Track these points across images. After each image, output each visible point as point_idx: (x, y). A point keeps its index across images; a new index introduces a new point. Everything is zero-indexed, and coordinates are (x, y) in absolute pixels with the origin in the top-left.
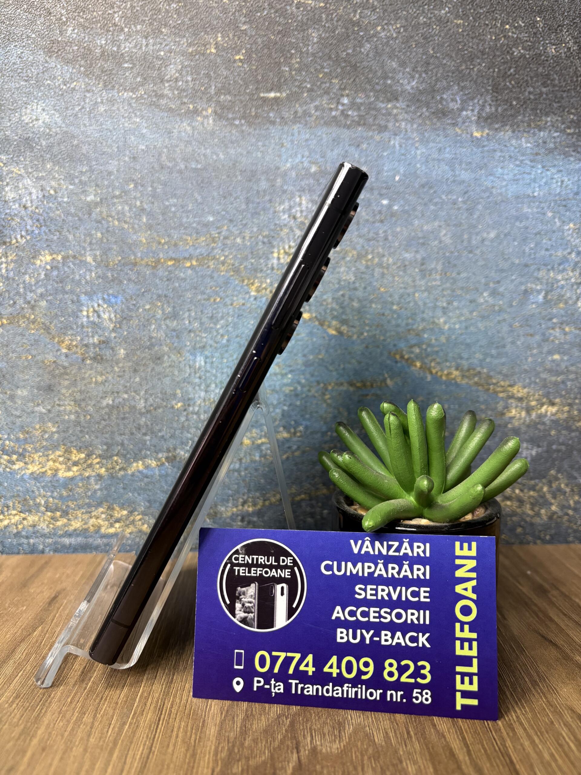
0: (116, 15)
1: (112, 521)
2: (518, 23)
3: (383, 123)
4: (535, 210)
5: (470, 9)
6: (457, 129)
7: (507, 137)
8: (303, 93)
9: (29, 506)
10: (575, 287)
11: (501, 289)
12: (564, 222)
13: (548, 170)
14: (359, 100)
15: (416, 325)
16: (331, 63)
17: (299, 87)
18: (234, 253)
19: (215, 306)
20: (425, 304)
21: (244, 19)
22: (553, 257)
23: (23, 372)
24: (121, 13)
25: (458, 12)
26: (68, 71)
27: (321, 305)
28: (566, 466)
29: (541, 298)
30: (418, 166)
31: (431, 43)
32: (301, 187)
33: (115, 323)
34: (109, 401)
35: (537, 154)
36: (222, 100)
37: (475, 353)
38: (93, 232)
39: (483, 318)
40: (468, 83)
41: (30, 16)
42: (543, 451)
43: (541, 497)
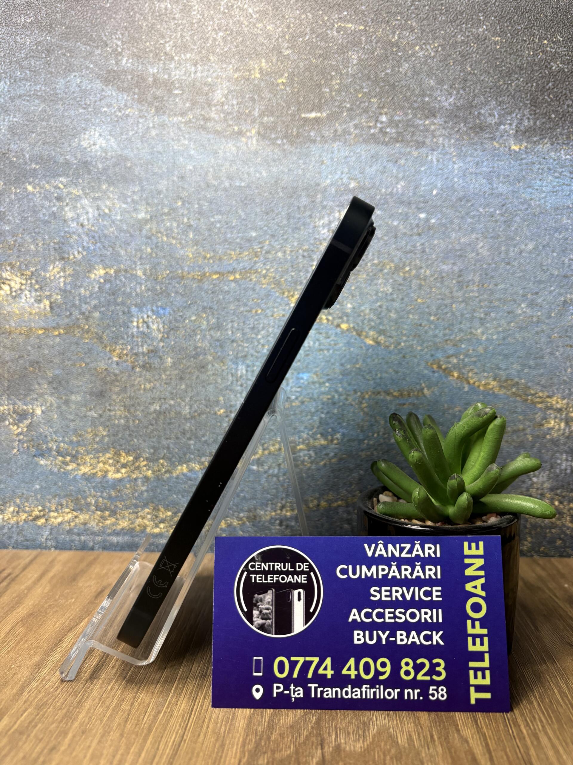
0: (167, 45)
1: (157, 521)
2: (556, 37)
3: (420, 139)
5: (508, 26)
6: (495, 143)
7: (546, 150)
8: (342, 112)
9: (81, 505)
11: (539, 301)
14: (397, 118)
15: (454, 336)
16: (370, 83)
17: (339, 107)
18: (275, 267)
19: (257, 317)
20: (462, 315)
21: (286, 45)
23: (77, 379)
24: (172, 42)
25: (496, 29)
26: (123, 98)
27: (359, 316)
30: (456, 180)
31: (468, 61)
32: (340, 203)
33: (163, 333)
34: (156, 407)
36: (265, 122)
37: (512, 364)
38: (143, 247)
39: (521, 328)
40: (506, 98)
41: (88, 48)
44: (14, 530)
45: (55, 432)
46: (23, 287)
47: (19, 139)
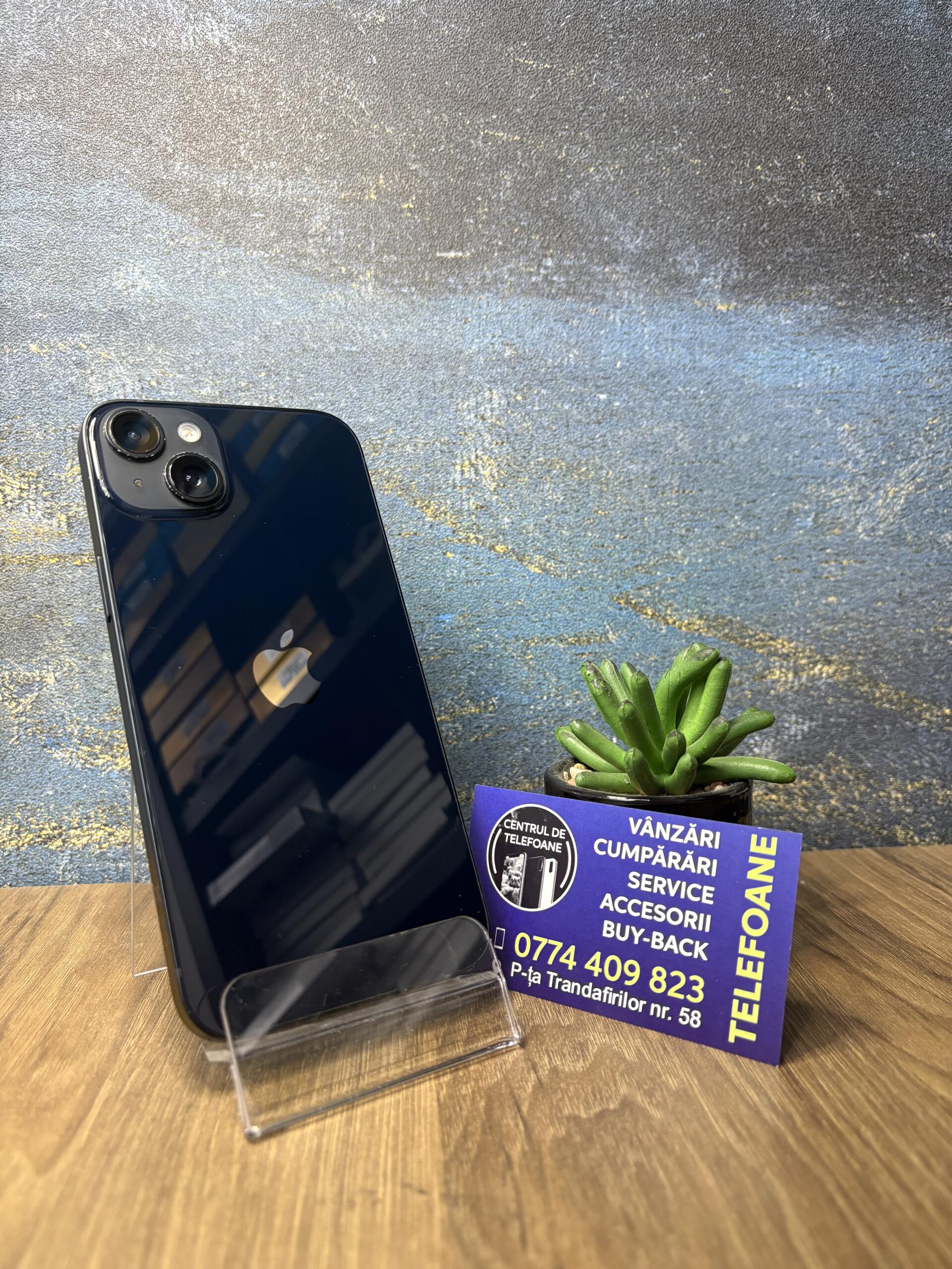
0: (242, 147)
2: (772, 162)
3: (599, 292)
5: (710, 145)
6: (696, 301)
7: (761, 312)
8: (492, 252)
9: (119, 816)
10: (854, 507)
11: (758, 511)
12: (837, 422)
13: (814, 354)
14: (566, 263)
15: (646, 560)
16: (530, 214)
17: (487, 244)
18: (403, 466)
20: (657, 532)
21: (413, 157)
22: (824, 467)
24: (248, 144)
25: (695, 148)
26: (176, 220)
27: (522, 533)
29: (809, 520)
30: (647, 348)
31: (659, 190)
32: (491, 377)
35: (799, 334)
36: (384, 261)
37: (724, 595)
39: (734, 548)
40: (708, 242)
42: (817, 726)
43: (817, 787)
44: (12, 859)
45: (76, 710)
46: (24, 495)
47: (16, 275)
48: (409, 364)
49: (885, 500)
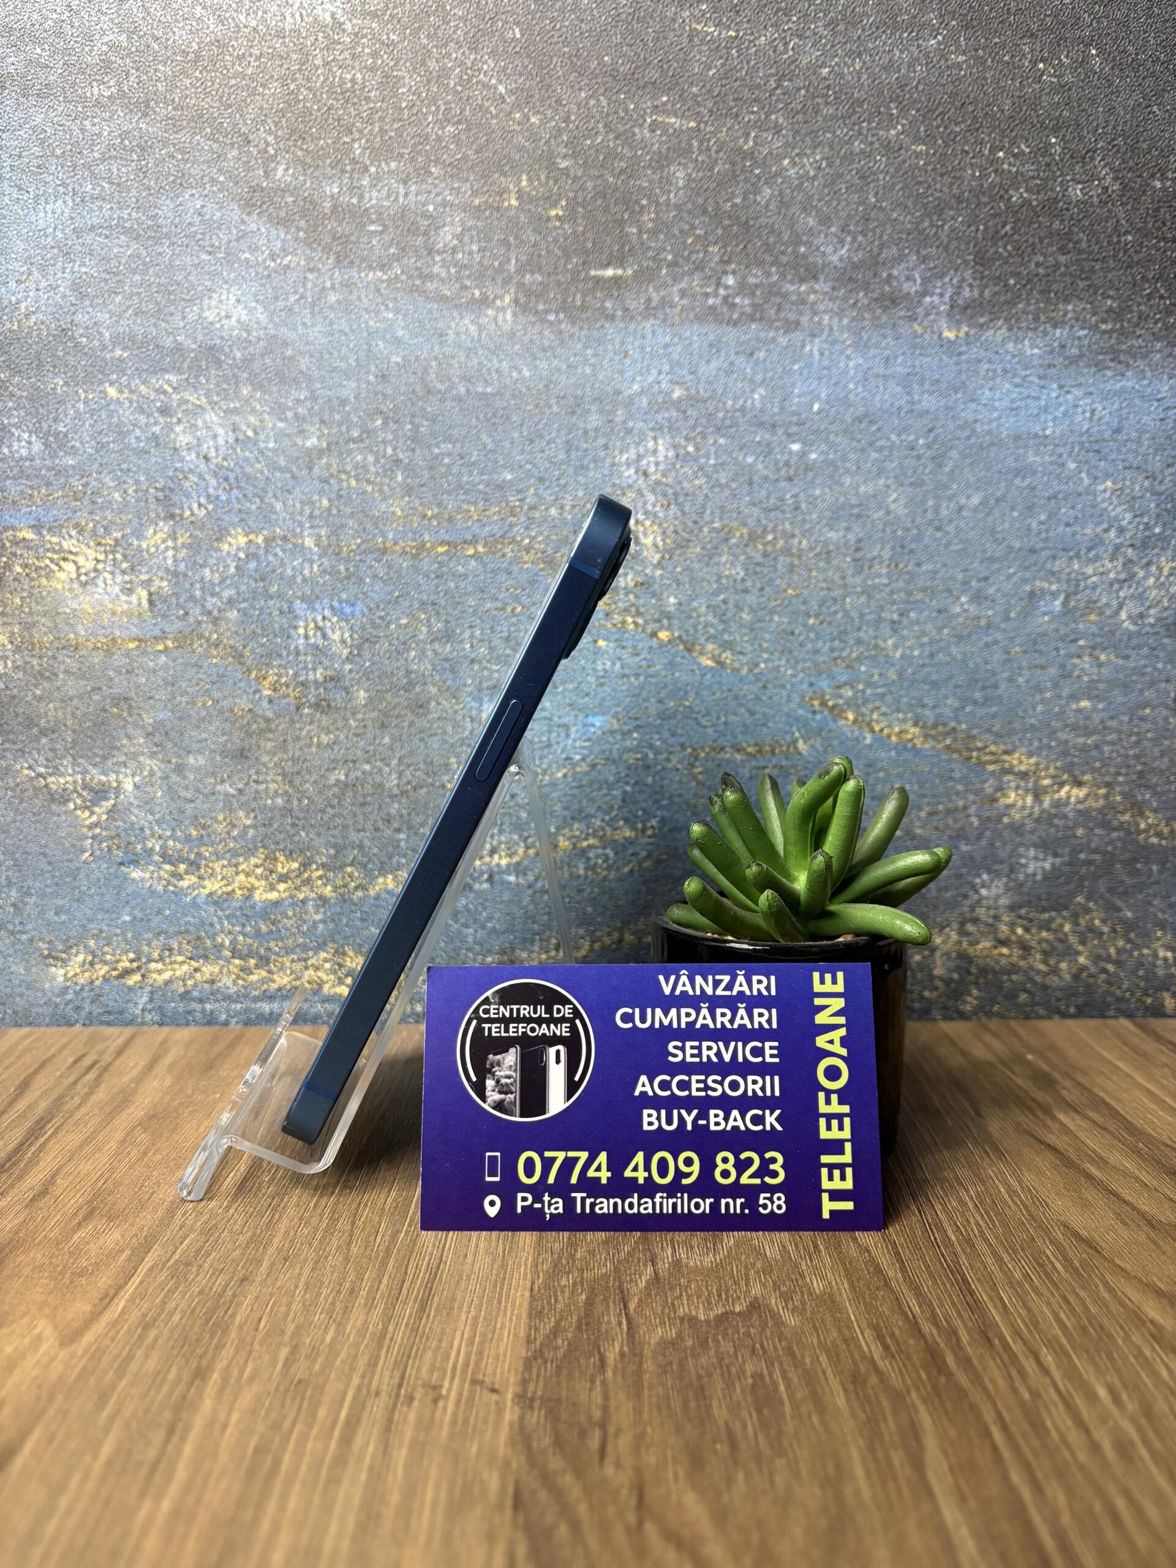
0: (356, 146)
2: (1018, 147)
3: (792, 316)
4: (1047, 458)
5: (938, 127)
6: (916, 327)
7: (1000, 339)
8: (660, 268)
9: (205, 949)
10: (1116, 586)
11: (991, 591)
12: (1096, 478)
13: (1068, 392)
14: (752, 280)
15: (848, 651)
16: (707, 220)
17: (654, 259)
18: (546, 533)
19: (514, 619)
20: (862, 616)
21: (564, 151)
22: (1078, 537)
23: (198, 727)
24: (364, 141)
25: (918, 131)
26: (278, 236)
27: (690, 617)
28: (1102, 890)
29: (1058, 603)
30: (851, 386)
31: (872, 185)
32: (656, 423)
33: (351, 647)
34: (340, 775)
35: (1049, 366)
36: (526, 282)
37: (946, 697)
38: (316, 497)
39: (960, 638)
40: (934, 250)
41: (215, 146)
42: (1064, 864)
43: (1061, 941)
44: (85, 994)
45: (158, 822)
46: (100, 566)
47: (91, 305)
48: (555, 408)
49: (1158, 579)
